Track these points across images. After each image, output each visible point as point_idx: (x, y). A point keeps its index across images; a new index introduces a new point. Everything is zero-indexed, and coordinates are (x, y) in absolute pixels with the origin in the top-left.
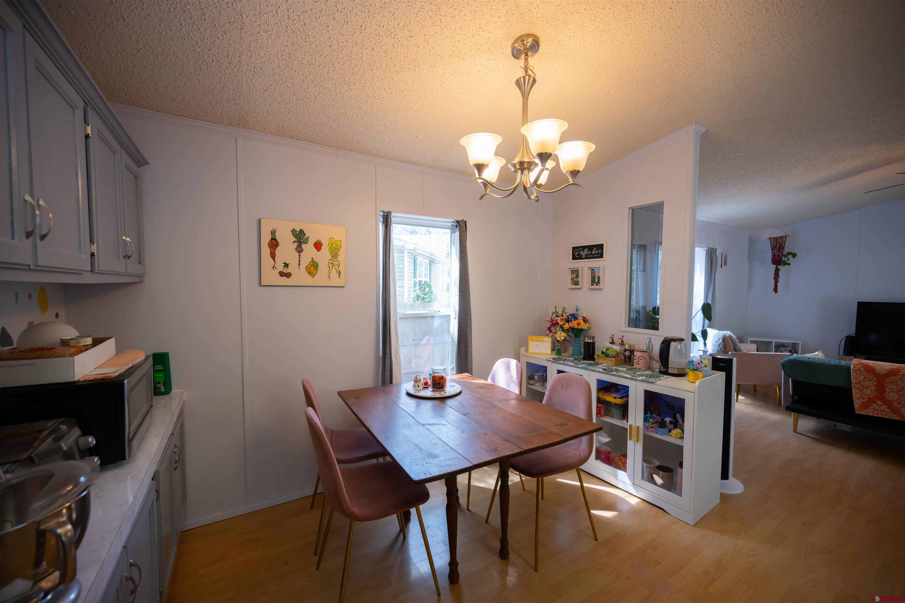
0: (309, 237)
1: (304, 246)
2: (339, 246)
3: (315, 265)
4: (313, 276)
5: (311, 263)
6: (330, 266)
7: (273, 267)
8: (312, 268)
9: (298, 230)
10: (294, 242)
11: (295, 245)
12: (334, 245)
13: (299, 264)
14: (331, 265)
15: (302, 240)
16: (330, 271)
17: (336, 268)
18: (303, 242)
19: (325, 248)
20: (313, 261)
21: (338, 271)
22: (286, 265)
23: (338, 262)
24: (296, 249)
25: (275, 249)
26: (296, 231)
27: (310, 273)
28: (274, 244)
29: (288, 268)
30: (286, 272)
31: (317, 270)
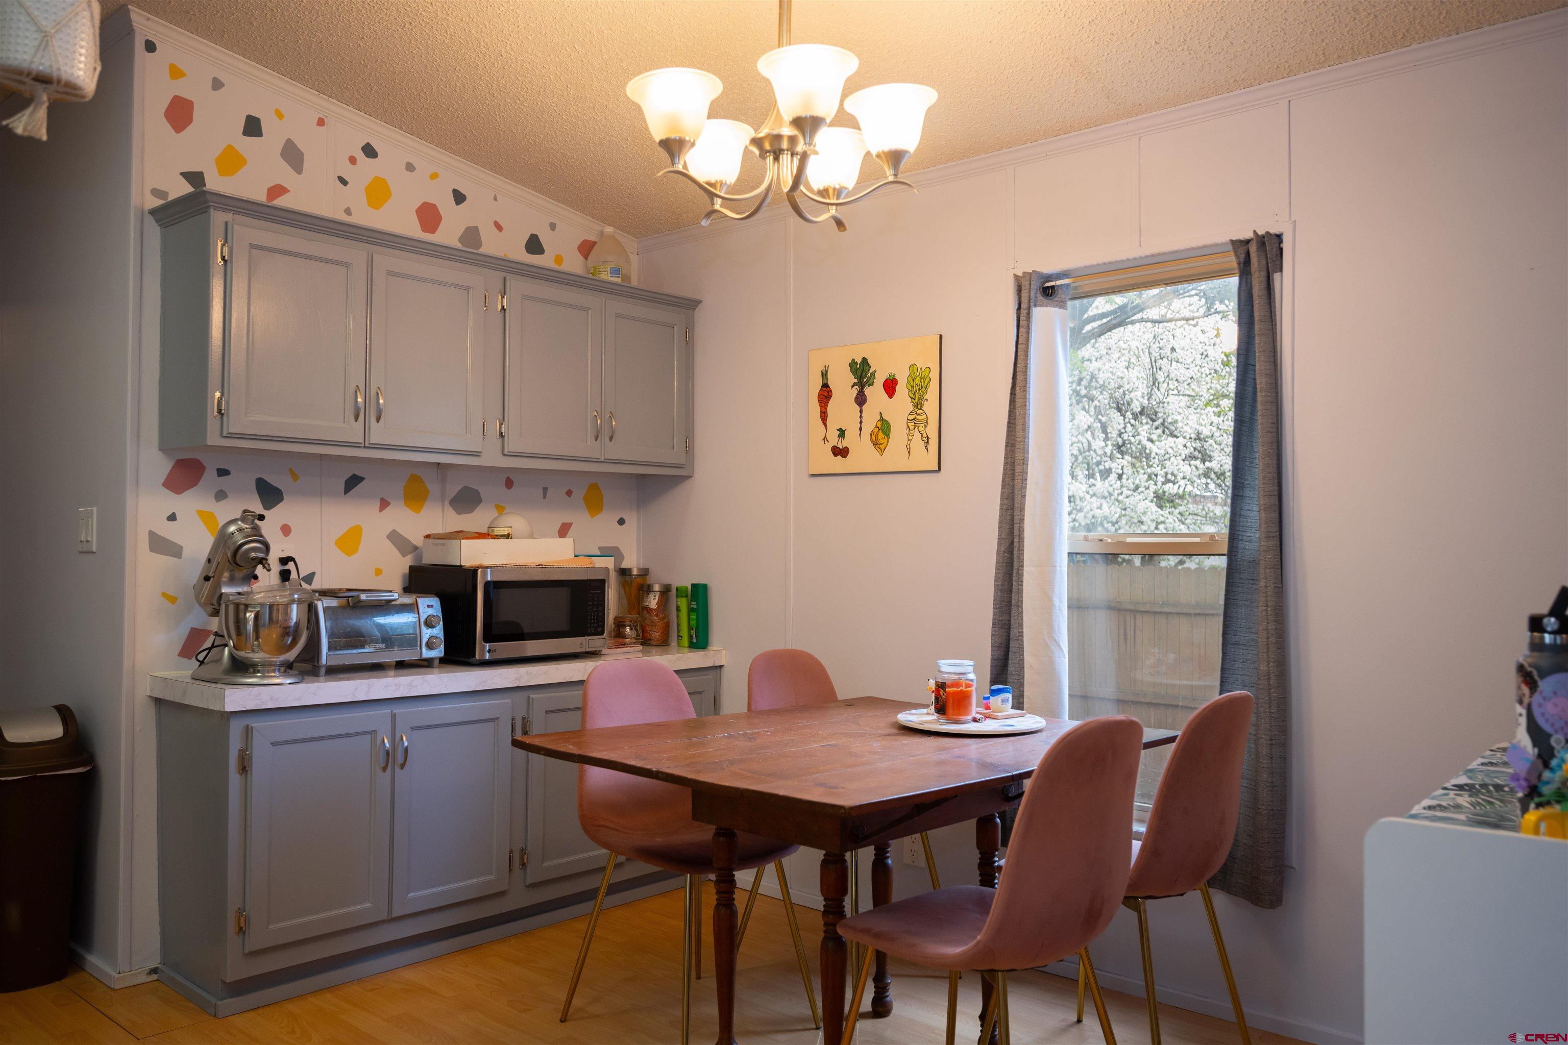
0: (875, 371)
1: (868, 391)
2: (928, 380)
3: (885, 429)
4: (882, 451)
5: (879, 425)
6: (912, 428)
7: (824, 439)
8: (881, 435)
9: (859, 361)
10: (853, 386)
11: (855, 391)
12: (918, 379)
13: (861, 429)
14: (911, 425)
15: (865, 380)
16: (910, 438)
17: (921, 429)
18: (866, 383)
19: (902, 389)
20: (882, 419)
21: (925, 435)
22: (842, 433)
23: (924, 416)
24: (856, 398)
25: (827, 403)
26: (857, 363)
27: (876, 444)
28: (825, 394)
29: (844, 438)
30: (841, 447)
31: (889, 438)
